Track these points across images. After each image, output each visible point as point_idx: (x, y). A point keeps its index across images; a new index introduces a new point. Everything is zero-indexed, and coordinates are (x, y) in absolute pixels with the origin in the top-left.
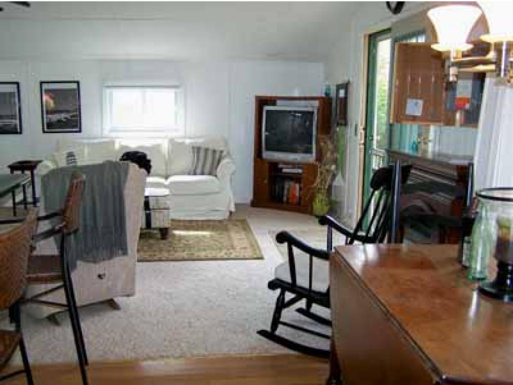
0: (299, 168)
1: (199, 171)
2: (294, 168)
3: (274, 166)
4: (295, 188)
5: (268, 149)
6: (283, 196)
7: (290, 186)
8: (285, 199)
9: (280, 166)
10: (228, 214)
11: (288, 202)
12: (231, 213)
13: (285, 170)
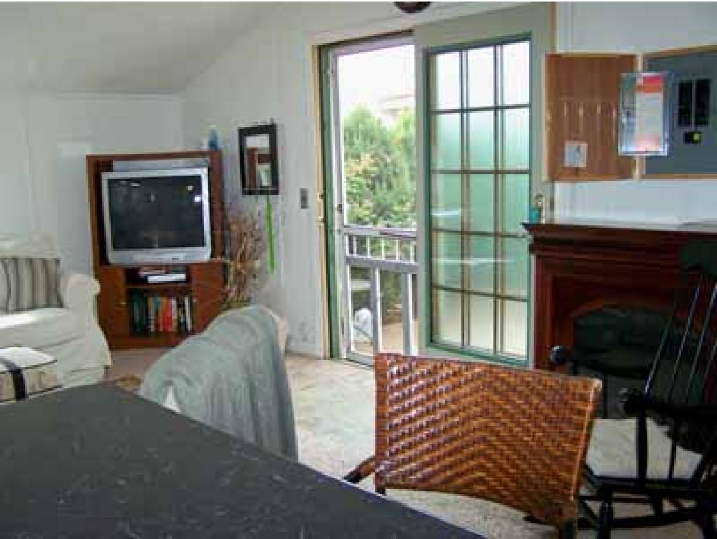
0: (177, 272)
1: (26, 300)
2: (167, 273)
3: (133, 275)
4: (169, 307)
5: (116, 247)
6: (148, 324)
7: (157, 304)
8: (152, 328)
9: (143, 274)
10: (103, 370)
11: (157, 332)
12: (107, 368)
13: (152, 279)
